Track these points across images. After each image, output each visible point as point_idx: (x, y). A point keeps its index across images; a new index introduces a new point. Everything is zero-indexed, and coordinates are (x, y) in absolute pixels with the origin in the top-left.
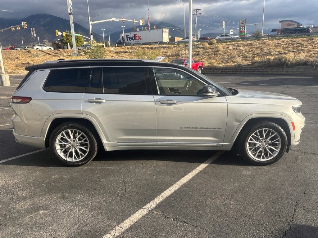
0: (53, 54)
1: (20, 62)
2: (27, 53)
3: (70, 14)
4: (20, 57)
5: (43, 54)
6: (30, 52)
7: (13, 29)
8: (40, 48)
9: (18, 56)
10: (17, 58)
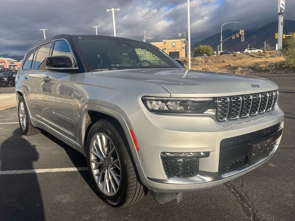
0: (257, 56)
1: (224, 64)
2: (234, 57)
3: (280, 14)
4: (226, 60)
5: (248, 56)
6: (236, 56)
7: (234, 38)
8: (249, 51)
9: (225, 60)
10: (224, 62)
